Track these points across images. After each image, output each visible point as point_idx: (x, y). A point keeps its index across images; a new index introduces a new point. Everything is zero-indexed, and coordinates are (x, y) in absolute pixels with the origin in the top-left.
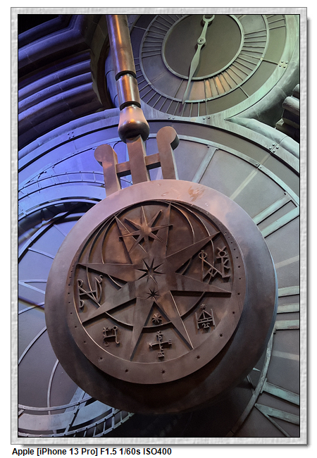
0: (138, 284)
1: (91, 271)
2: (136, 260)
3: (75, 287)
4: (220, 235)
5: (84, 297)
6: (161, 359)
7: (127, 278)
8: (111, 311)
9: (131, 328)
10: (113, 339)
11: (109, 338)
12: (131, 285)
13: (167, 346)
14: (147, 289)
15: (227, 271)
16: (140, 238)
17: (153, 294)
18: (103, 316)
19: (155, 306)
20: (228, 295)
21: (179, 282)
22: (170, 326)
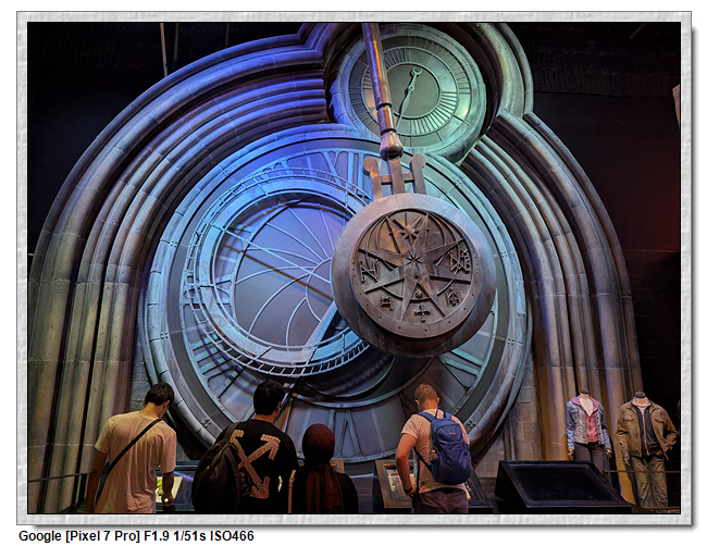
0: (405, 269)
1: (370, 255)
2: (403, 251)
3: (358, 266)
4: (464, 241)
5: (365, 273)
6: (423, 322)
7: (397, 263)
8: (386, 286)
9: (401, 299)
10: (388, 305)
11: (386, 305)
12: (401, 269)
13: (427, 313)
14: (412, 273)
15: (468, 266)
16: (406, 236)
17: (416, 277)
18: (381, 288)
19: (418, 285)
20: (469, 283)
21: (435, 270)
22: (430, 300)
